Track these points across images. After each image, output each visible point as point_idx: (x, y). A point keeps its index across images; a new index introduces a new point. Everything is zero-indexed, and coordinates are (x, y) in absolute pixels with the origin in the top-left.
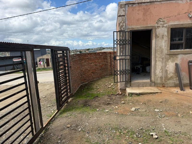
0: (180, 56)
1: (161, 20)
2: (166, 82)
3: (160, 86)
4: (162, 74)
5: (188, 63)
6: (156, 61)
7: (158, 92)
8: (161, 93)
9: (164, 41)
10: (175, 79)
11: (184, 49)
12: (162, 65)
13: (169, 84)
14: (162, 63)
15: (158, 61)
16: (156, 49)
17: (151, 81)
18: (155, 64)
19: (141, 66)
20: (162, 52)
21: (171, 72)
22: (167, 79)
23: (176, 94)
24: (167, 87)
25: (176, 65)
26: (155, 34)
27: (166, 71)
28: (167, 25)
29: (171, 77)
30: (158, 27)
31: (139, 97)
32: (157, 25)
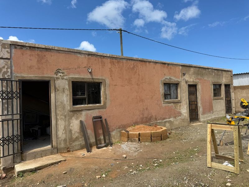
0: (84, 113)
1: (61, 71)
2: (71, 145)
3: (65, 151)
4: (66, 136)
5: (93, 119)
6: (57, 120)
7: (61, 161)
8: (65, 160)
9: (65, 95)
10: (80, 139)
11: (87, 104)
12: (65, 124)
13: (74, 147)
14: (65, 122)
15: (60, 120)
16: (56, 104)
17: (52, 147)
18: (56, 124)
19: (40, 127)
20: (64, 108)
21: (76, 132)
22: (72, 140)
23: (83, 157)
24: (73, 151)
25: (81, 122)
26: (54, 86)
27: (71, 131)
28: (67, 77)
29: (77, 137)
30: (58, 78)
31: (35, 173)
32: (55, 76)
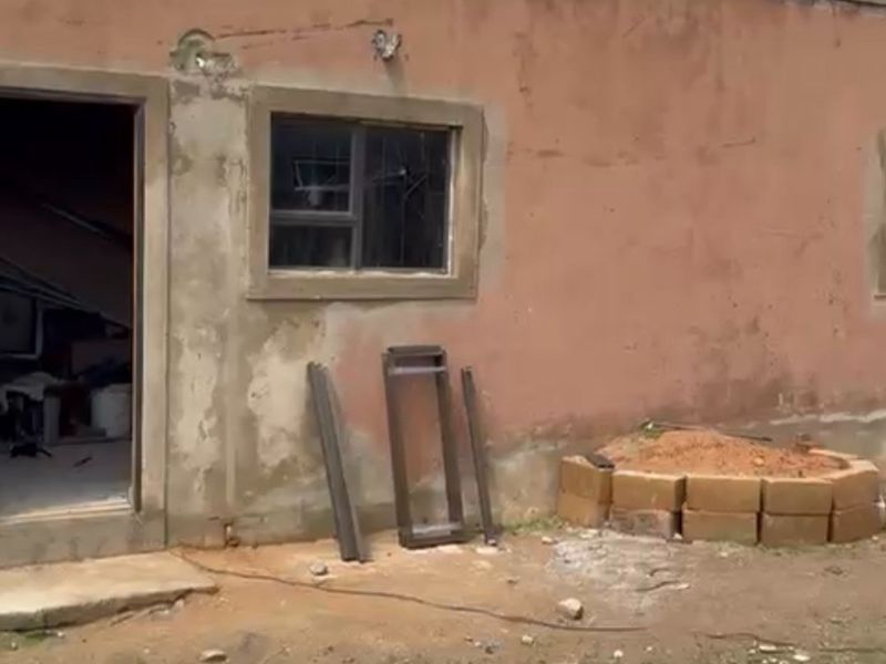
0: (334, 319)
1: (208, 45)
2: (251, 509)
3: (209, 541)
4: (222, 449)
5: (386, 366)
6: (172, 349)
7: (190, 591)
8: (213, 591)
9: (226, 201)
10: (306, 481)
11: (358, 268)
12: (220, 373)
13: (266, 520)
14: (221, 361)
15: (192, 346)
16: (174, 251)
17: (138, 505)
18: (169, 375)
20: (216, 277)
21: (283, 430)
22: (255, 479)
23: (317, 585)
24: (255, 546)
25: (315, 375)
26: (162, 141)
27: (250, 423)
28: (245, 83)
29: (283, 463)
30: (189, 91)
31: (47, 641)
32: (172, 74)
